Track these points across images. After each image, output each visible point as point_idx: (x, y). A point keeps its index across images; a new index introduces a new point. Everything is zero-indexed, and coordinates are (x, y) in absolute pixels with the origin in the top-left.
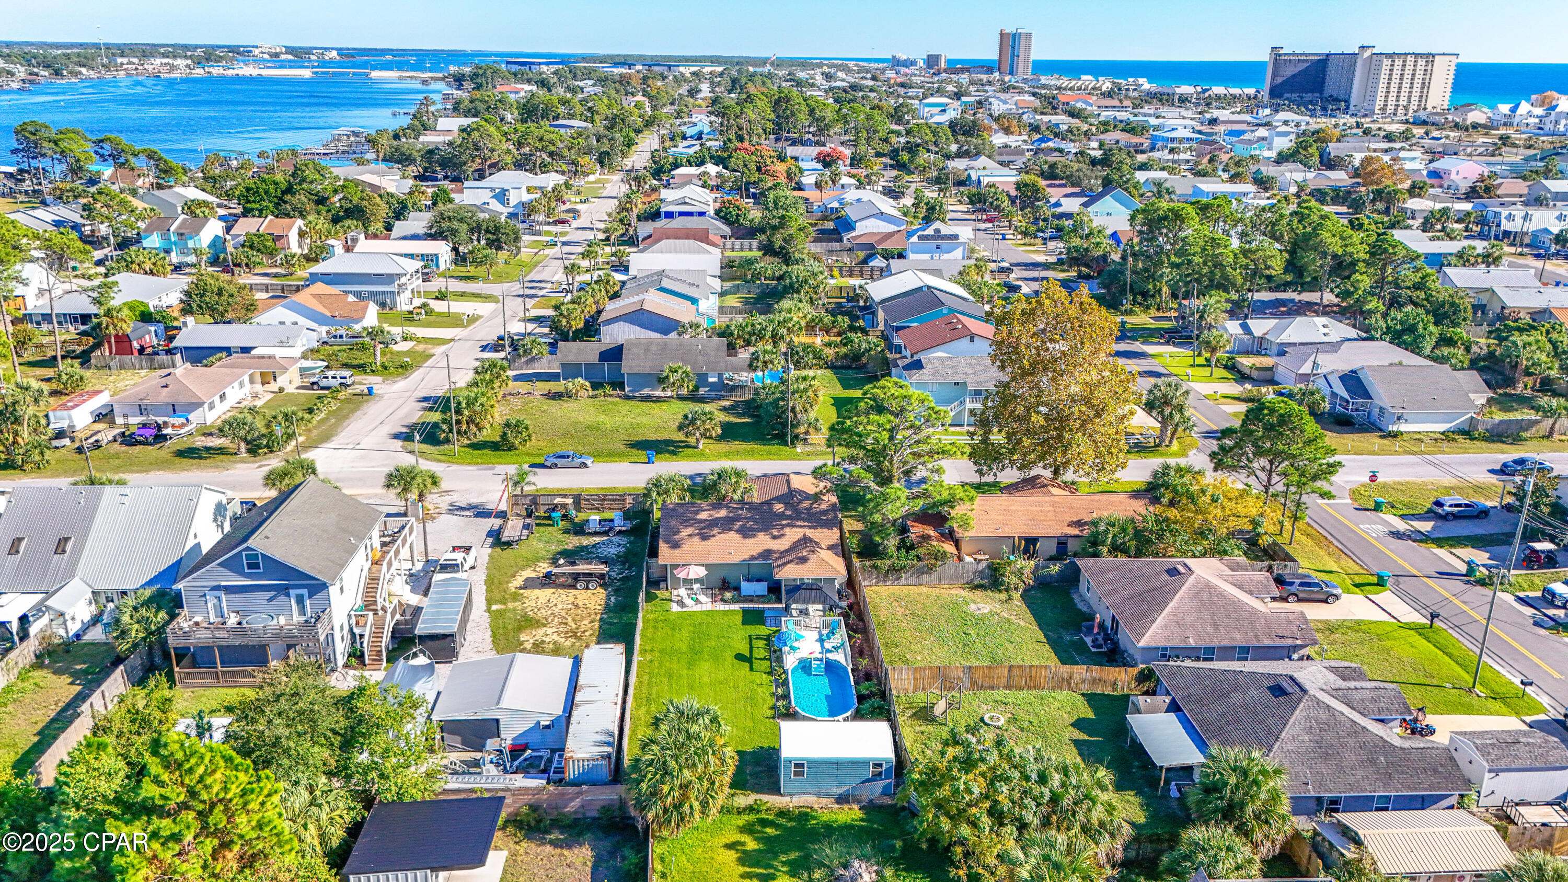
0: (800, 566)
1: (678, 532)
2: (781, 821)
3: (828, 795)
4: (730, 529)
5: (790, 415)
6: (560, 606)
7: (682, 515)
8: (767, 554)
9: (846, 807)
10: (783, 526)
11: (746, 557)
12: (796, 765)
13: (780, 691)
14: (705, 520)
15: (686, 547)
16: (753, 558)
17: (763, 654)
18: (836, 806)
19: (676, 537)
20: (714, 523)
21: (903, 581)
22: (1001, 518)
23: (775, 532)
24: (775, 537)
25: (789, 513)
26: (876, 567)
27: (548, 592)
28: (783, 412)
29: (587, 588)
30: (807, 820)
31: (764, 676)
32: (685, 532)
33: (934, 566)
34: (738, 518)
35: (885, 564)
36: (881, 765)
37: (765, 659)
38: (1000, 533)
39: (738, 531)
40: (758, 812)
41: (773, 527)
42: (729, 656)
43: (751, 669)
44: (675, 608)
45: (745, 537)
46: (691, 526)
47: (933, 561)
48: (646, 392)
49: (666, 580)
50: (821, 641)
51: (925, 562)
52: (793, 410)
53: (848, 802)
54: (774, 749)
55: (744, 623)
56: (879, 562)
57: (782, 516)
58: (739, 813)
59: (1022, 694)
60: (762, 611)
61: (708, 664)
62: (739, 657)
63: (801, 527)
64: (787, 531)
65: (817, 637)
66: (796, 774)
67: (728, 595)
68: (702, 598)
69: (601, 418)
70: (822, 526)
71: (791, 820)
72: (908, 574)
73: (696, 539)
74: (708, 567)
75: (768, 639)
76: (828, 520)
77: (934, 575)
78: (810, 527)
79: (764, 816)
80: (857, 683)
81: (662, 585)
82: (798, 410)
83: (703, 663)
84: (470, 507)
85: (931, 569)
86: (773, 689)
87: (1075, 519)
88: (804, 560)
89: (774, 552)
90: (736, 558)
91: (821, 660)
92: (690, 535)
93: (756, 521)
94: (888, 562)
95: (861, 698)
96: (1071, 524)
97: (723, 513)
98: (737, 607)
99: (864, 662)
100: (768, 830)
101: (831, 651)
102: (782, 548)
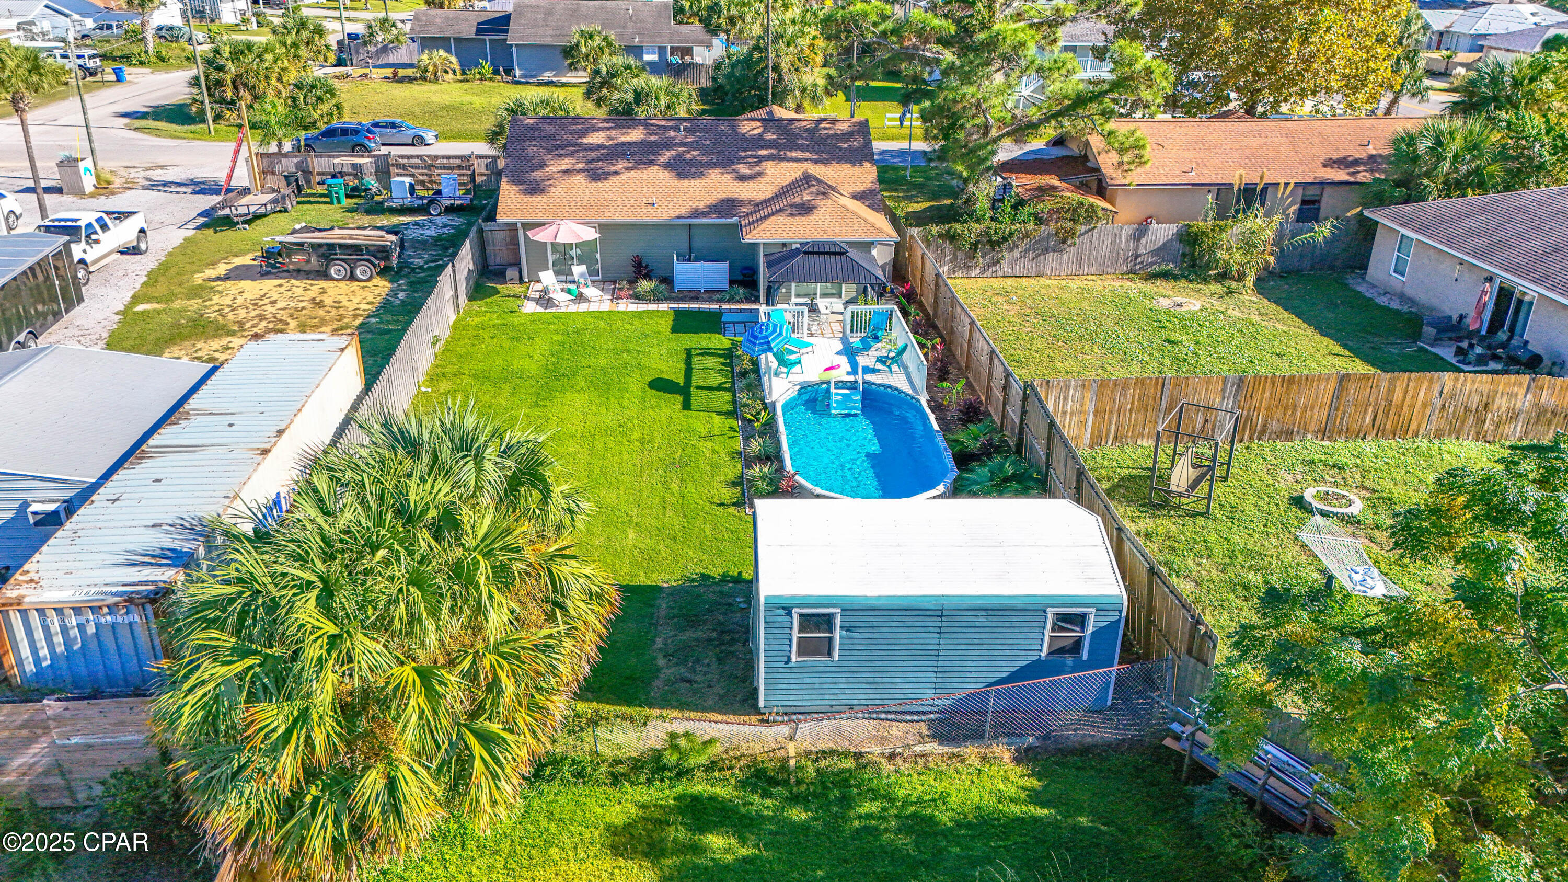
0: (798, 219)
1: (542, 165)
2: (762, 804)
3: (910, 714)
4: (651, 163)
5: (772, 75)
6: (280, 305)
7: (552, 136)
8: (728, 206)
9: (970, 751)
10: (760, 160)
11: (683, 211)
12: (808, 622)
13: (755, 446)
14: (600, 147)
15: (557, 192)
16: (696, 213)
17: (715, 379)
18: (933, 747)
19: (538, 174)
20: (617, 152)
21: (1005, 268)
22: (1190, 155)
23: (744, 170)
24: (742, 178)
25: (770, 136)
26: (952, 238)
27: (269, 285)
28: (760, 72)
29: (352, 277)
30: (846, 801)
31: (717, 419)
32: (555, 167)
33: (1072, 233)
34: (668, 145)
35: (969, 231)
36: (1080, 620)
37: (719, 388)
38: (1193, 177)
39: (667, 166)
40: (682, 773)
41: (740, 160)
42: (636, 384)
43: (686, 406)
44: (530, 307)
45: (681, 175)
46: (571, 155)
47: (1069, 225)
48: (547, 76)
49: (517, 264)
50: (850, 352)
51: (1052, 227)
52: (776, 68)
53: (976, 735)
54: (738, 580)
55: (674, 330)
56: (958, 227)
57: (758, 142)
58: (616, 779)
59: (1369, 447)
60: (719, 314)
61: (584, 397)
62: (661, 385)
63: (797, 160)
64: (769, 166)
65: (839, 346)
66: (806, 648)
67: (645, 285)
68: (591, 292)
69: (468, 98)
70: (840, 160)
71: (795, 800)
72: (1017, 253)
73: (580, 179)
74: (603, 228)
75: (729, 355)
76: (850, 149)
77: (1070, 253)
78: (816, 162)
79: (700, 787)
80: (945, 426)
81: (511, 273)
82: (784, 66)
83: (569, 396)
84: (192, 182)
85: (1064, 238)
86: (739, 444)
87: (1335, 156)
88: (805, 209)
89: (742, 203)
90: (664, 213)
91: (853, 386)
92: (566, 172)
93: (705, 150)
94: (978, 228)
95: (964, 460)
96: (1329, 163)
97: (636, 135)
98: (664, 307)
99: (955, 391)
100: (716, 841)
101: (874, 371)
102: (760, 197)
